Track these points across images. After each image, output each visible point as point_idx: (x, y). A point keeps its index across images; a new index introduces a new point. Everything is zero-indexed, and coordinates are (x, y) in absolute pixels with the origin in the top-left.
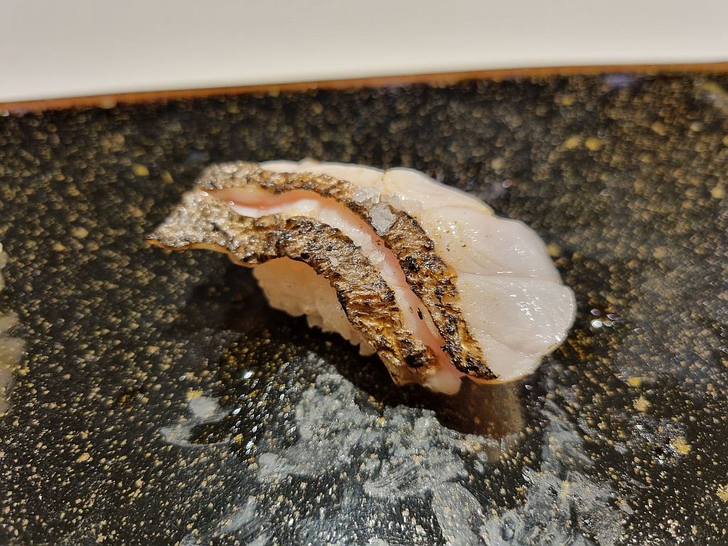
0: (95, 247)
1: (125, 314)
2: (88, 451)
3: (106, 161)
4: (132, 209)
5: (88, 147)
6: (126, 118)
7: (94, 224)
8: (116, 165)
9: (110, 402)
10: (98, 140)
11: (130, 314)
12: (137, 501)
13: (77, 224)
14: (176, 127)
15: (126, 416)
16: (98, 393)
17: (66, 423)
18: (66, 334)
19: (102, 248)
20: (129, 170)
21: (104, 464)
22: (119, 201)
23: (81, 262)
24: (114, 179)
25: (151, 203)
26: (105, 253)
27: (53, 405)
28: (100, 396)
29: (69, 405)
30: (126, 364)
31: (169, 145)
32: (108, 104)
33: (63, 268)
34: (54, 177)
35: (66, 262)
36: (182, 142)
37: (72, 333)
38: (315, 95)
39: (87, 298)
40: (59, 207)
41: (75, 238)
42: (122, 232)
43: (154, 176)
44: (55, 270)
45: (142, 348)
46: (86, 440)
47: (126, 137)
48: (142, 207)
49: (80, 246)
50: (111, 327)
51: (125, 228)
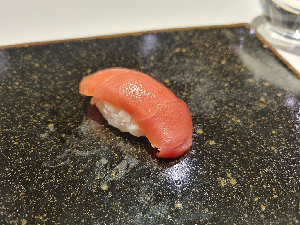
0: (21, 87)
1: (30, 105)
2: (17, 141)
3: (25, 63)
4: (34, 76)
5: (19, 59)
6: (32, 50)
7: (21, 81)
8: (29, 64)
9: (25, 128)
10: (23, 57)
11: (32, 105)
12: (32, 153)
13: (16, 81)
14: (49, 52)
15: (29, 132)
16: (21, 126)
17: (11, 134)
18: (11, 111)
19: (23, 87)
20: (33, 65)
21: (22, 144)
22: (29, 74)
23: (17, 92)
24: (28, 68)
25: (40, 74)
26: (24, 89)
27: (7, 130)
28: (21, 127)
29: (12, 130)
30: (30, 118)
31: (46, 57)
32: (26, 46)
33: (11, 93)
34: (8, 68)
35: (12, 92)
36: (51, 56)
37: (13, 111)
38: (95, 41)
39: (18, 101)
40: (10, 76)
41: (15, 85)
42: (30, 83)
43: (41, 66)
44: (8, 94)
45: (35, 114)
46: (17, 138)
47: (32, 55)
48: (37, 75)
49: (16, 87)
50: (26, 109)
51: (31, 81)
